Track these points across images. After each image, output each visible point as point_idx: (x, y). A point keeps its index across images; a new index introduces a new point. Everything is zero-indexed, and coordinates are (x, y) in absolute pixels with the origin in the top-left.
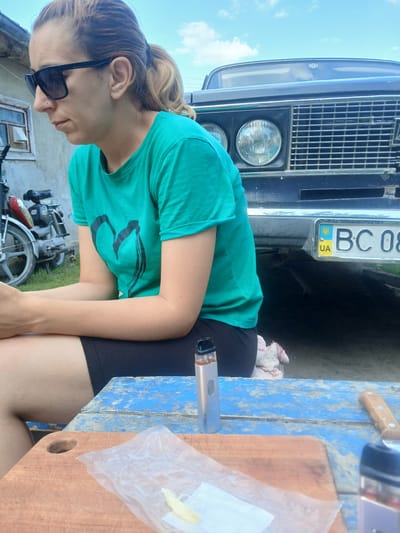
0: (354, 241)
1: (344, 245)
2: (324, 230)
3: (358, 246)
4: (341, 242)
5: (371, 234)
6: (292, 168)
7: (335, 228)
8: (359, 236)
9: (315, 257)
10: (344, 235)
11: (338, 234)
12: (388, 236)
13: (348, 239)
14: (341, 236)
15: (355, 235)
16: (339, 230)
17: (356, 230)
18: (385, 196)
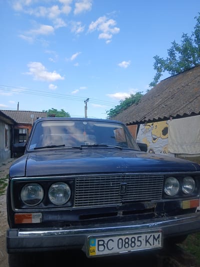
0: (106, 245)
1: (101, 248)
2: (92, 241)
3: (107, 247)
4: (100, 247)
5: (113, 241)
6: (76, 206)
7: (97, 240)
8: (108, 242)
9: (88, 257)
10: (101, 243)
11: (98, 243)
12: (120, 241)
13: (103, 245)
14: (100, 243)
15: (106, 242)
16: (99, 241)
17: (106, 240)
18: (118, 215)
